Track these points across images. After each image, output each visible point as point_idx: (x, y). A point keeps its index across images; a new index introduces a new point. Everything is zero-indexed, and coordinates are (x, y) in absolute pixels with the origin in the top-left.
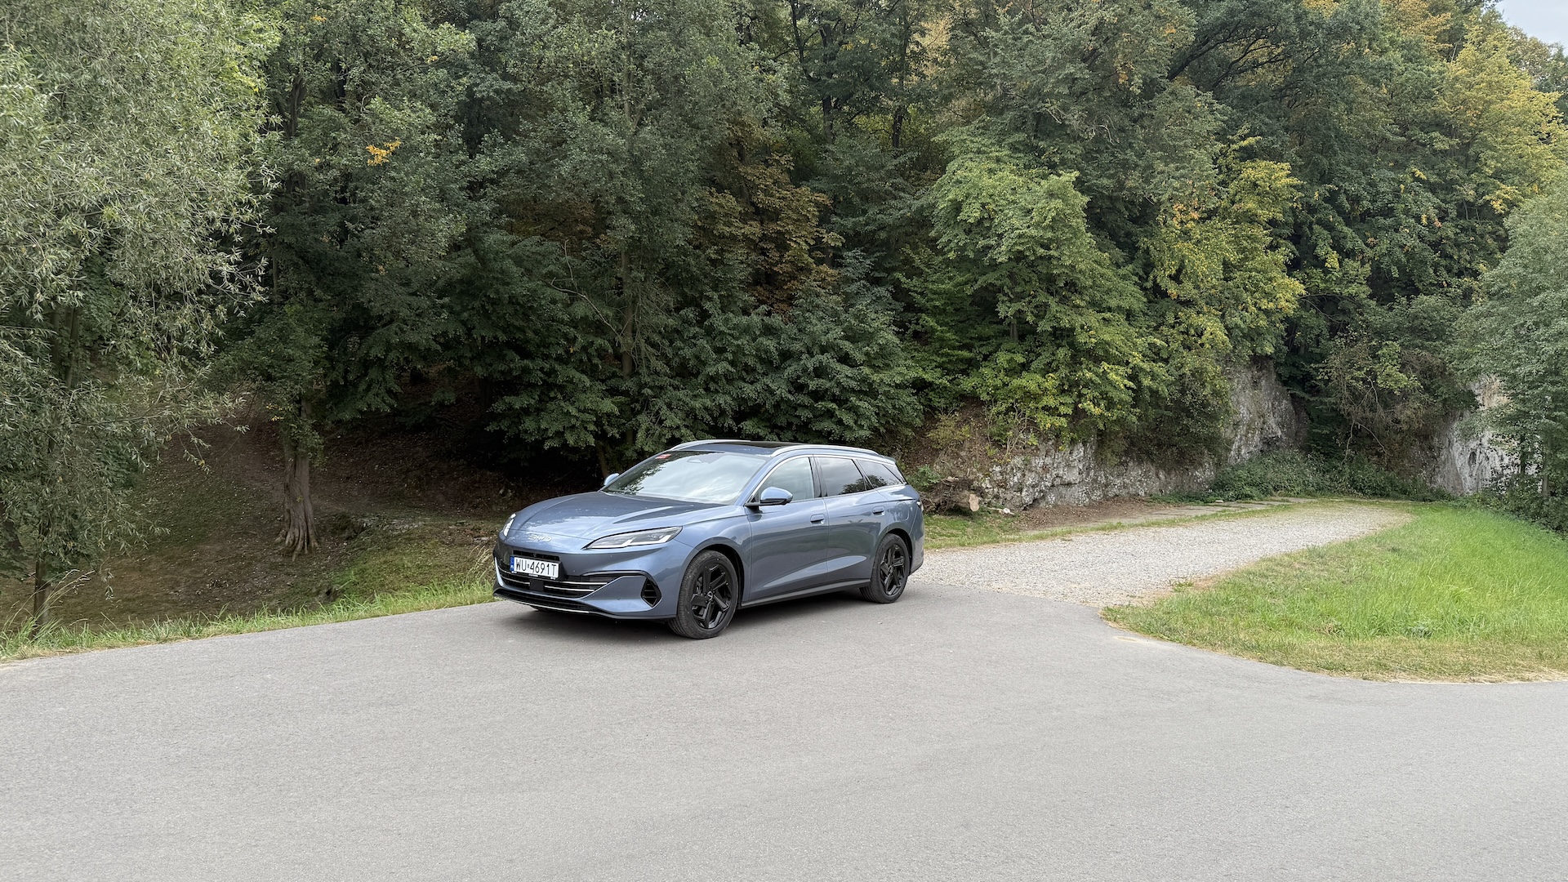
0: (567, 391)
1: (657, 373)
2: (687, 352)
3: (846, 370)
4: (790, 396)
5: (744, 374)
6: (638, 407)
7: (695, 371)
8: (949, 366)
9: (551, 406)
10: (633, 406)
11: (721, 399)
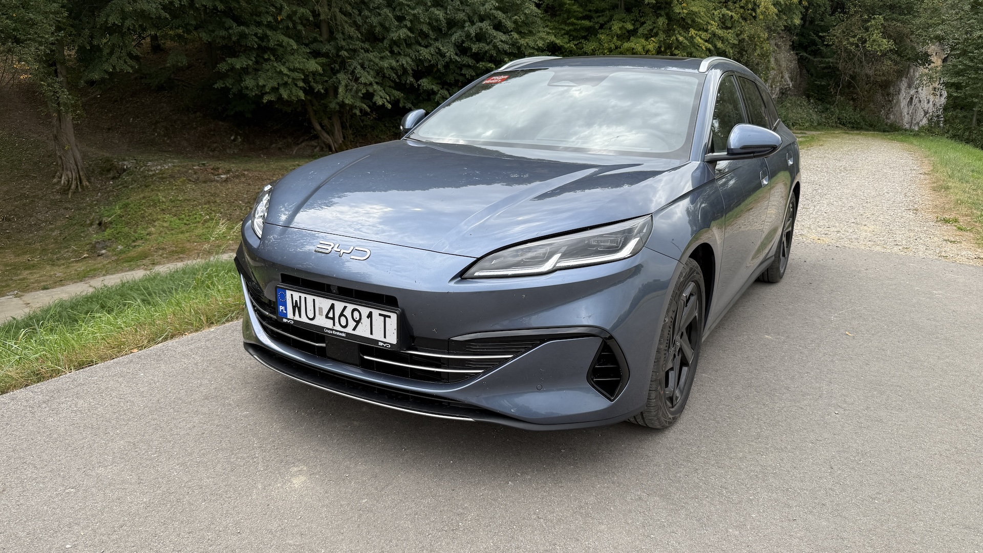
0: (279, 53)
1: (350, 37)
2: (374, 20)
3: (501, 36)
4: (457, 58)
5: (420, 39)
6: (337, 67)
7: (381, 37)
8: (574, 34)
9: (266, 66)
10: (333, 66)
11: (404, 61)
